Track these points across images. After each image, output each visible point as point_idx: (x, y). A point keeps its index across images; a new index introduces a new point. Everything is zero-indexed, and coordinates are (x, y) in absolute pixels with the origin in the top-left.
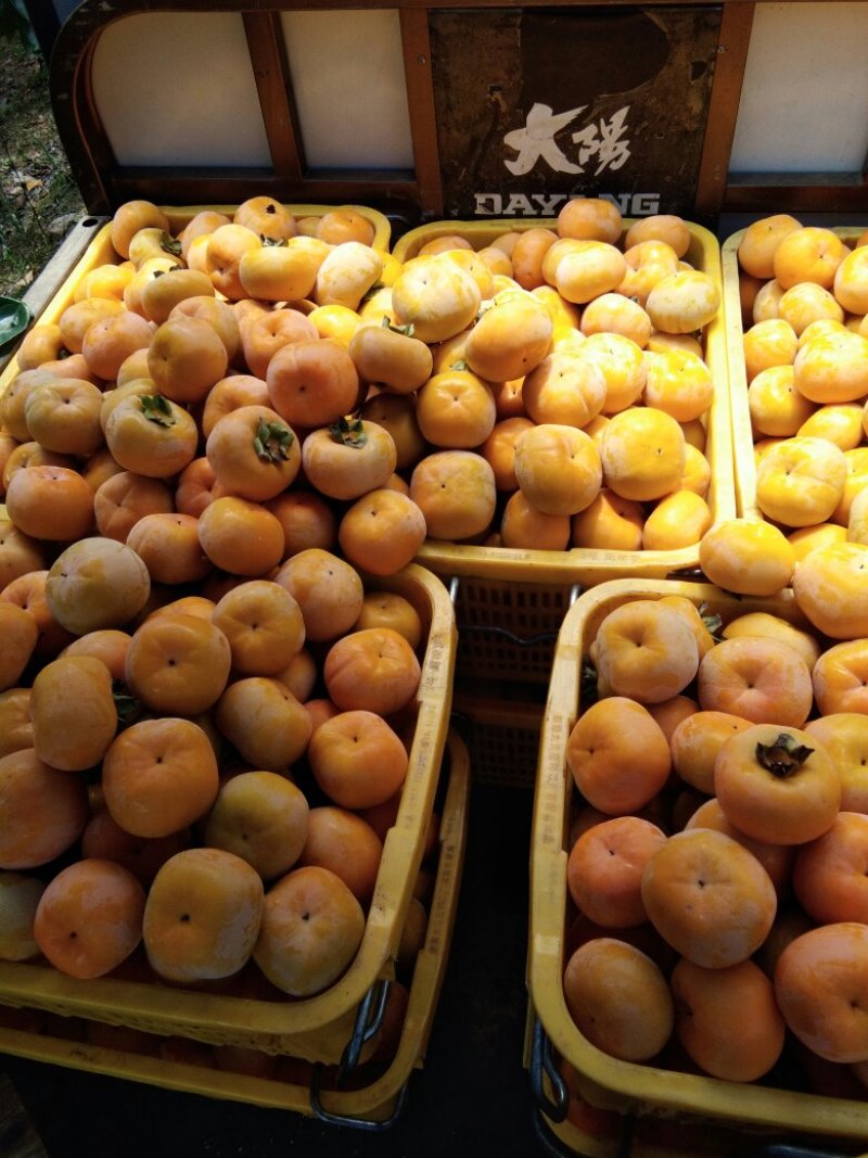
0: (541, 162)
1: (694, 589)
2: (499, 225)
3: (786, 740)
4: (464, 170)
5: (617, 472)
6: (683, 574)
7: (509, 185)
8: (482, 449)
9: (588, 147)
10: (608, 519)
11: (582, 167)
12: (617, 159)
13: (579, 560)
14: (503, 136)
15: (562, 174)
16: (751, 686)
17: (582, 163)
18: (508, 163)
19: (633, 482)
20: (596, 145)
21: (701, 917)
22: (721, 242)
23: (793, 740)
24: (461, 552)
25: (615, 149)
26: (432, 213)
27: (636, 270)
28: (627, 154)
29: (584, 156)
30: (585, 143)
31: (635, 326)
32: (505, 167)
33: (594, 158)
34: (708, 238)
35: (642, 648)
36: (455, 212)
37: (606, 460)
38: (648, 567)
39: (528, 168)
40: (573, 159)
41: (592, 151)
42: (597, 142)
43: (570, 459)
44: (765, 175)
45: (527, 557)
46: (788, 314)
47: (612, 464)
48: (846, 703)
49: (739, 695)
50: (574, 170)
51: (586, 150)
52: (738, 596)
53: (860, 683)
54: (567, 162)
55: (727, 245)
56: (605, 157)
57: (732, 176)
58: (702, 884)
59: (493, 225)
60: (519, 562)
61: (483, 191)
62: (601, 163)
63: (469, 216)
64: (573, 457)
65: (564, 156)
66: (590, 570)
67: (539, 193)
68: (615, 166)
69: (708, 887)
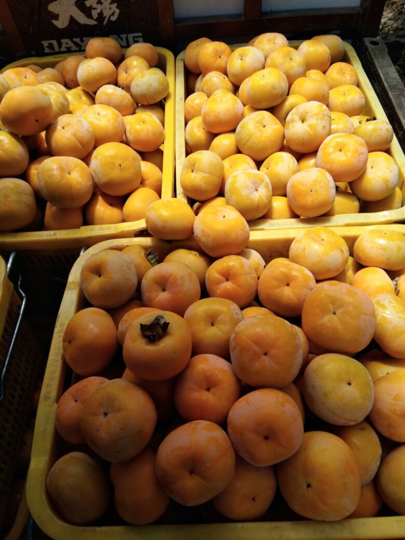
0: (72, 20)
1: (147, 241)
2: (58, 57)
3: (159, 320)
4: (31, 28)
5: (99, 180)
6: (142, 233)
7: (59, 34)
8: (24, 176)
9: (96, 9)
10: (102, 208)
11: (96, 20)
12: (113, 14)
13: (85, 232)
14: (47, 6)
15: (85, 25)
16: (164, 290)
17: (95, 18)
18: (54, 22)
19: (110, 184)
20: (99, 7)
21: (103, 435)
22: (176, 57)
23: (164, 318)
24: (15, 237)
25: (110, 8)
26: (21, 54)
27: (126, 73)
28: (117, 11)
29: (95, 14)
30: (93, 7)
31: (121, 102)
32: (53, 23)
33: (101, 14)
34: (169, 55)
35: (101, 277)
36: (33, 53)
37: (93, 174)
38: (122, 232)
39: (66, 24)
40: (89, 16)
41: (98, 11)
42: (99, 5)
43: (68, 175)
44: (195, 18)
45: (55, 234)
46: (205, 89)
47: (96, 175)
48: (219, 292)
49: (157, 296)
50: (92, 22)
51: (95, 10)
52: (170, 242)
53: (225, 280)
54: (86, 18)
55: (179, 57)
56: (107, 13)
57: (177, 21)
58: (106, 414)
59: (55, 58)
60: (49, 238)
61: (46, 39)
62: (105, 17)
63: (41, 54)
64: (69, 174)
65: (84, 15)
66: (90, 238)
67: (76, 37)
68: (114, 18)
69: (109, 416)
